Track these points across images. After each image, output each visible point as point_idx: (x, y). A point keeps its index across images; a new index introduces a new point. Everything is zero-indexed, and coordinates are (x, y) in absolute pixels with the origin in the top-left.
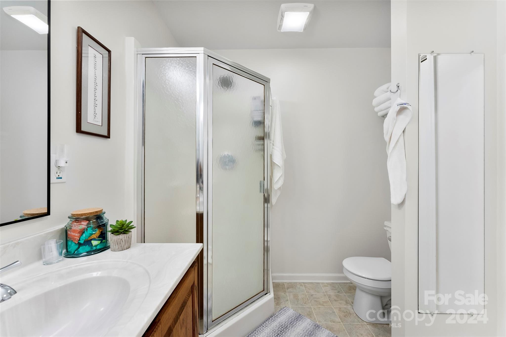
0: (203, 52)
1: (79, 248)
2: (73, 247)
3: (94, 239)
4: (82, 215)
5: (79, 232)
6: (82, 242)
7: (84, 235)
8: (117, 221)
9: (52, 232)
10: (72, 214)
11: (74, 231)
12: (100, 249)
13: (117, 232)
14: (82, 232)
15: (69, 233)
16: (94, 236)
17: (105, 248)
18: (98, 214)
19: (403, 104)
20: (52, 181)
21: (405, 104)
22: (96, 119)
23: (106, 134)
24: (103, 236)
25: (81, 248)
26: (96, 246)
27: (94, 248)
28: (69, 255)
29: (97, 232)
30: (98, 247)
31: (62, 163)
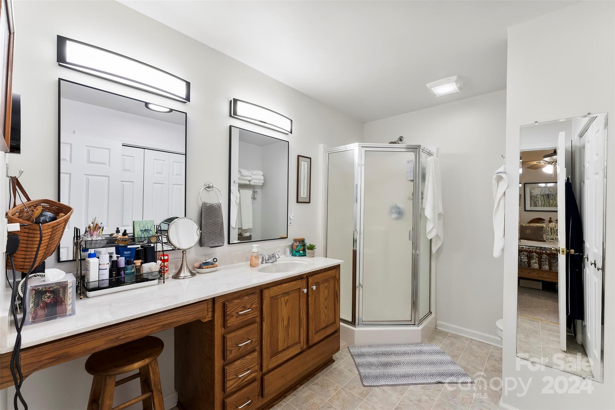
0: (358, 145)
1: (296, 253)
2: (294, 252)
3: (301, 250)
4: (297, 239)
5: (296, 247)
6: (297, 250)
7: (297, 248)
8: (310, 244)
9: (288, 245)
10: (294, 239)
11: (295, 246)
12: (303, 255)
13: (309, 249)
14: (297, 246)
15: (293, 246)
16: (301, 249)
17: (305, 255)
18: (303, 240)
19: (499, 173)
20: (288, 225)
21: (501, 173)
22: (304, 195)
23: (309, 201)
24: (304, 250)
25: (297, 253)
26: (301, 253)
27: (301, 254)
28: (293, 255)
29: (302, 248)
30: (302, 254)
31: (291, 217)
